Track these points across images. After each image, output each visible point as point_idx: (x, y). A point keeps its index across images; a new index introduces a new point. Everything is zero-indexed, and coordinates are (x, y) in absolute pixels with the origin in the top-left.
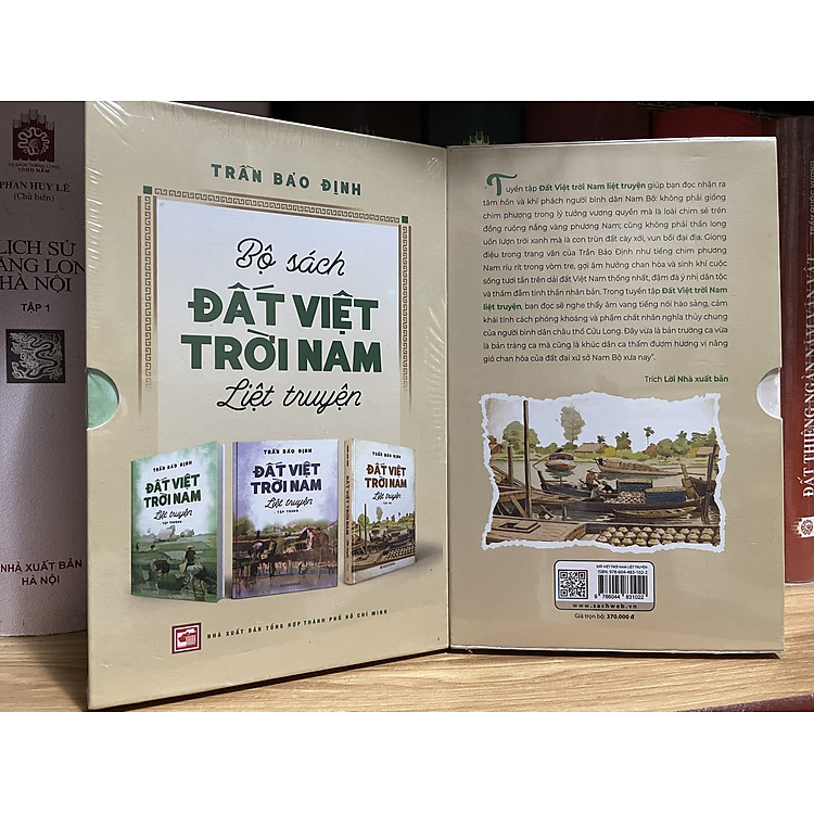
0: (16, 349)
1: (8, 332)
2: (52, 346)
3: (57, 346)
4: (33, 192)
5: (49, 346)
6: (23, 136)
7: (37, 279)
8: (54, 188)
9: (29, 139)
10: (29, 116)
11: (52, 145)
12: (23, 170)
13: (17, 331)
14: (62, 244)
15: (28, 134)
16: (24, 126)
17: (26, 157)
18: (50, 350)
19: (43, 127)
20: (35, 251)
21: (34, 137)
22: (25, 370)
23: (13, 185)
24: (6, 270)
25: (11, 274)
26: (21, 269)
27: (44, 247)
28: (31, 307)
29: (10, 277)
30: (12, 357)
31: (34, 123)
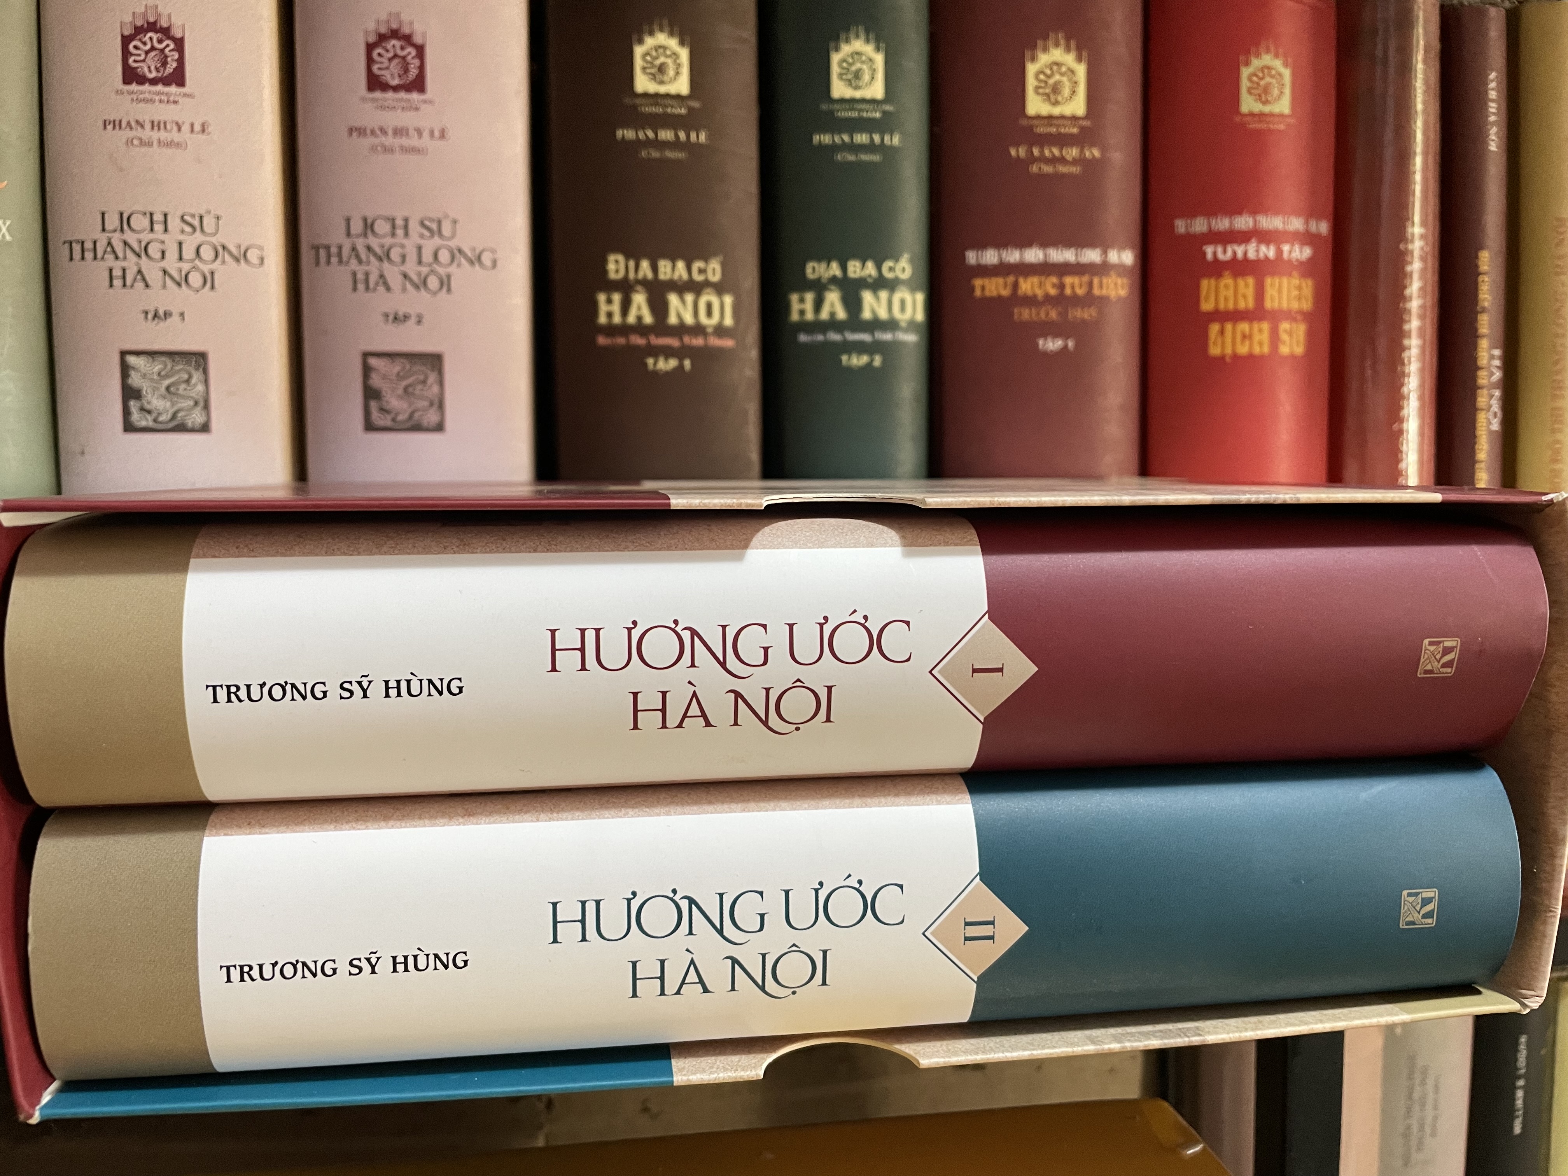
0: (135, 380)
1: (123, 354)
2: (190, 377)
3: (197, 376)
4: (155, 135)
5: (186, 376)
6: (136, 47)
7: (165, 272)
8: (186, 128)
9: (147, 52)
10: (145, 14)
11: (181, 61)
12: (139, 101)
13: (137, 353)
14: (201, 218)
15: (145, 44)
16: (139, 31)
17: (142, 80)
18: (188, 381)
19: (166, 32)
20: (159, 227)
21: (153, 48)
22: (149, 412)
23: (124, 124)
24: (117, 258)
25: (124, 264)
26: (139, 256)
27: (174, 223)
28: (156, 316)
29: (124, 270)
30: (130, 393)
31: (152, 27)
